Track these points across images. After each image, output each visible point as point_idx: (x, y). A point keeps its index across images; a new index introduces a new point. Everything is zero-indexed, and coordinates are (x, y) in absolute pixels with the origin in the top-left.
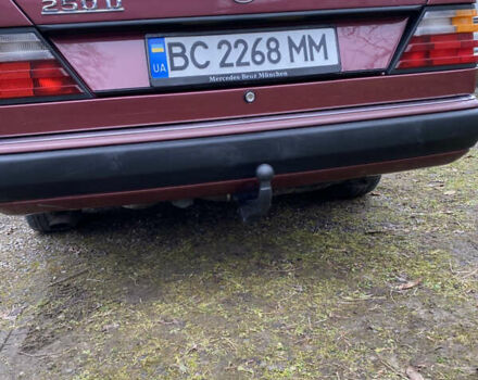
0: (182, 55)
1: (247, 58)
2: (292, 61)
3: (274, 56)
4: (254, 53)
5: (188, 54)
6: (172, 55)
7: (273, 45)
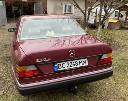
0: (60, 66)
1: (72, 65)
2: (80, 65)
3: (77, 64)
4: (73, 64)
5: (61, 66)
6: (59, 66)
7: (76, 63)
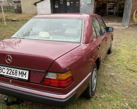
0: (1, 70)
1: (11, 73)
2: (19, 76)
7: (16, 72)
